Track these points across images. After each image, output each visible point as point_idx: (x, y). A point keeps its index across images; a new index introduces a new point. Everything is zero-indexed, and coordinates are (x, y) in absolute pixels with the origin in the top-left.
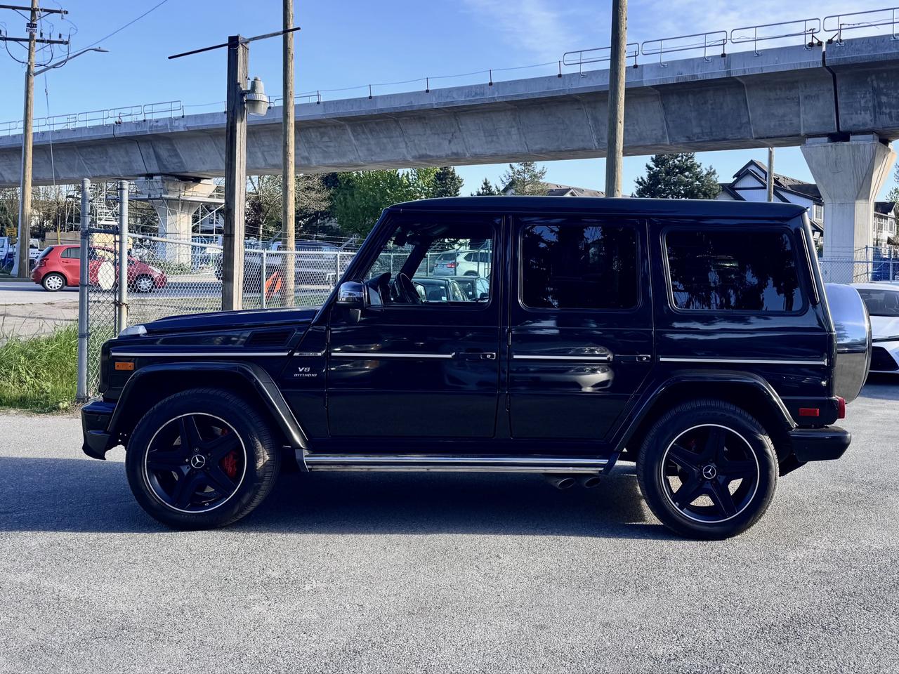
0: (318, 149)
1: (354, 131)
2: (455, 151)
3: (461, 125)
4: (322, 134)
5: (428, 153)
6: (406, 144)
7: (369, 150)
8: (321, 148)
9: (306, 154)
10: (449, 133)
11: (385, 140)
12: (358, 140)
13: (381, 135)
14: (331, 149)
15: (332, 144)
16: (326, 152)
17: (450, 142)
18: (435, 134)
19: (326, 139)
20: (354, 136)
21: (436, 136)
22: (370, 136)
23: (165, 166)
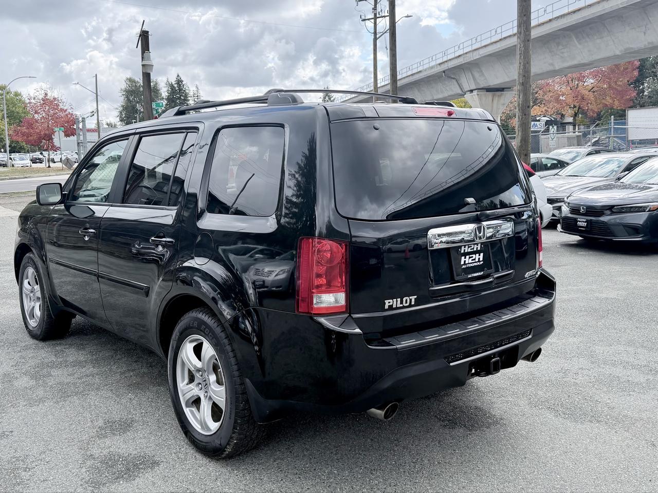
0: (557, 56)
1: (577, 38)
2: (649, 41)
3: (651, 17)
4: (558, 44)
5: (631, 46)
6: (613, 41)
7: (589, 51)
8: (558, 55)
9: (551, 61)
10: (642, 26)
11: (598, 41)
12: (580, 44)
13: (595, 37)
14: (566, 55)
15: (565, 50)
16: (562, 57)
17: (645, 33)
18: (633, 29)
19: (560, 47)
20: (578, 42)
21: (633, 30)
22: (588, 39)
23: (478, 83)
